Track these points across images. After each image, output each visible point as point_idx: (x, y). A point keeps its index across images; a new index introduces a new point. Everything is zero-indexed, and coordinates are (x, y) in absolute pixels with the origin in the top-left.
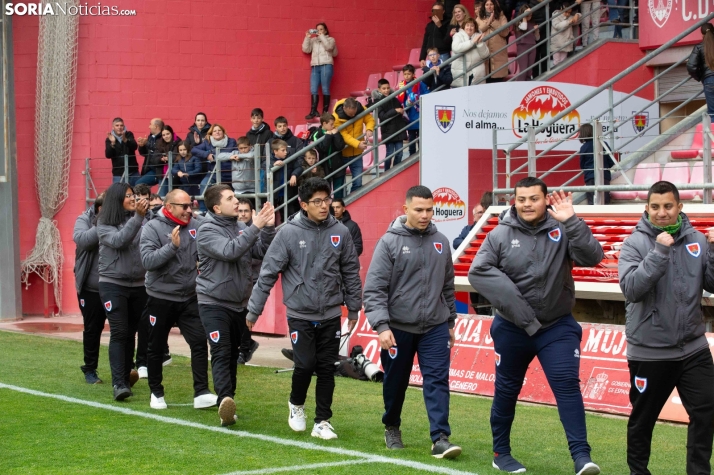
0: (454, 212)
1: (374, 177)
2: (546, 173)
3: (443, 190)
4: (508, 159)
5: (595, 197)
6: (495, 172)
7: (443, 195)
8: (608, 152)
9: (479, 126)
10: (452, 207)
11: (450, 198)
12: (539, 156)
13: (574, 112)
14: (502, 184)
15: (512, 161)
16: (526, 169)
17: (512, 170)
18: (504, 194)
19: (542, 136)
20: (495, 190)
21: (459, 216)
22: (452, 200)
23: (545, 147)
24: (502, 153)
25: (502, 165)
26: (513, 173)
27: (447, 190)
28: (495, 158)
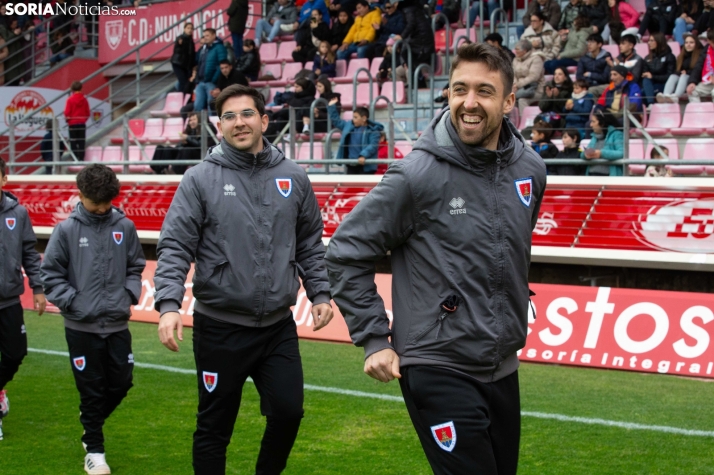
2: (23, 153)
5: (53, 169)
8: (62, 139)
12: (18, 141)
13: (48, 109)
16: (8, 150)
19: (25, 126)
23: (24, 134)
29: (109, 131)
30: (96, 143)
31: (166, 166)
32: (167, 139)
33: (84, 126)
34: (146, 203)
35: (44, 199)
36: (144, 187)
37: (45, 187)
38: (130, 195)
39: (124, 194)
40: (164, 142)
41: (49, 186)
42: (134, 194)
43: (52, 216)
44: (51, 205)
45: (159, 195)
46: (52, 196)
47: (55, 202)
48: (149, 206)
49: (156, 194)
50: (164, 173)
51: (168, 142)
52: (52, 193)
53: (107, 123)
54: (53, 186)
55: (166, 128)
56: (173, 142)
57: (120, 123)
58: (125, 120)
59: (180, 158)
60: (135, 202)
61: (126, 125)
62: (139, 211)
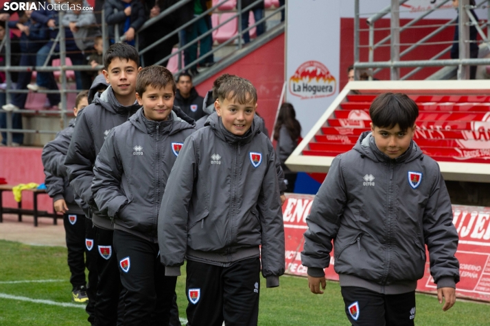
0: (323, 89)
1: (236, 48)
2: (413, 46)
3: (311, 63)
4: (371, 30)
5: (459, 72)
6: (357, 44)
7: (311, 69)
8: (474, 23)
10: (321, 83)
11: (318, 73)
14: (364, 57)
15: (376, 33)
16: (389, 42)
17: (375, 42)
18: (365, 68)
20: (357, 64)
21: (328, 93)
22: (321, 75)
25: (364, 38)
26: (377, 45)
27: (315, 64)
28: (357, 30)
35: (443, 119)
37: (445, 99)
41: (453, 98)
43: (455, 145)
44: (454, 127)
46: (456, 114)
47: (460, 123)
52: (456, 108)
54: (457, 98)
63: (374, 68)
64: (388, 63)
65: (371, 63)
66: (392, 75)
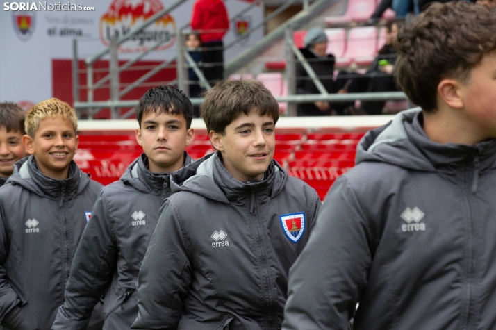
4: (90, 73)
6: (76, 86)
8: (192, 64)
9: (64, 33)
12: (124, 68)
13: (167, 18)
14: (83, 97)
16: (108, 82)
17: (95, 81)
18: (85, 108)
19: (133, 45)
20: (77, 104)
23: (133, 57)
24: (82, 64)
25: (83, 79)
26: (95, 86)
28: (75, 72)
29: (261, 51)
30: (244, 70)
31: (352, 103)
32: (352, 61)
33: (221, 44)
34: (323, 159)
36: (319, 136)
38: (298, 148)
39: (289, 147)
40: (348, 65)
42: (304, 147)
45: (343, 146)
48: (328, 165)
49: (337, 146)
50: (349, 114)
51: (353, 66)
53: (257, 39)
55: (350, 44)
56: (362, 65)
57: (280, 38)
58: (288, 33)
59: (374, 90)
60: (307, 158)
61: (290, 41)
62: (313, 173)
63: (94, 108)
64: (109, 103)
65: (90, 103)
66: (113, 114)
